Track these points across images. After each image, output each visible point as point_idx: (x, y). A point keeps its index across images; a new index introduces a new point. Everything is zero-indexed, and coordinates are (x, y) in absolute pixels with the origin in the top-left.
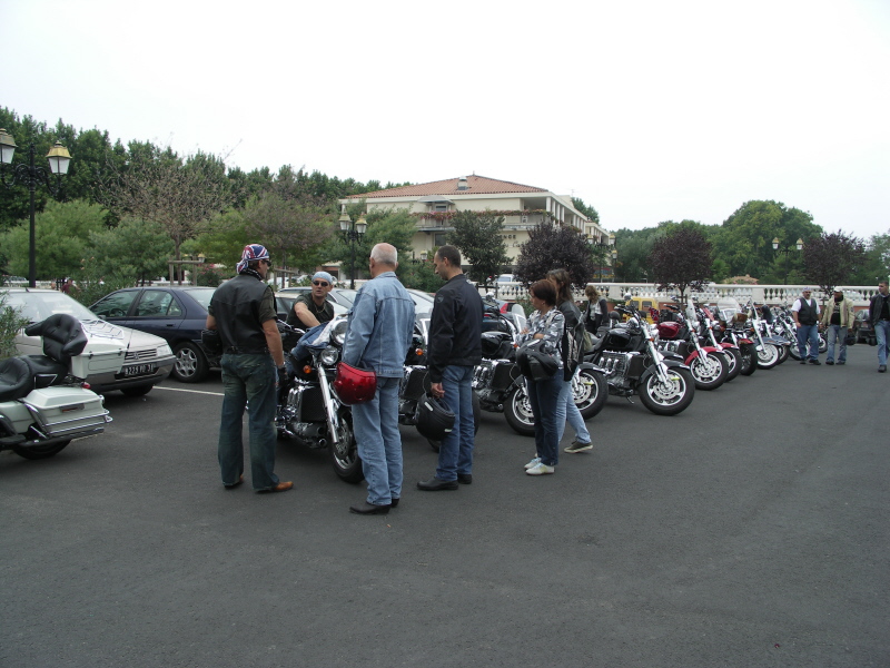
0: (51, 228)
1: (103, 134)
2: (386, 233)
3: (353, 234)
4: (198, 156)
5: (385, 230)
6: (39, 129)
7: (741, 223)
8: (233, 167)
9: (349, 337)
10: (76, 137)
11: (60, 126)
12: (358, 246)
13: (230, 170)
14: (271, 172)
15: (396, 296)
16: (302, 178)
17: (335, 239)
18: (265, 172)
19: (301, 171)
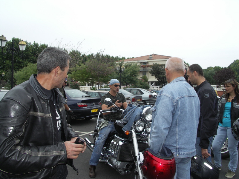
0: (29, 71)
1: (46, 45)
2: (130, 71)
3: (121, 71)
4: (73, 51)
5: (130, 70)
6: (29, 44)
7: (234, 66)
8: (83, 54)
9: (153, 130)
10: (39, 46)
11: (35, 43)
12: (122, 75)
13: (82, 54)
14: (94, 55)
15: (187, 95)
16: (103, 57)
17: (115, 73)
18: (92, 55)
19: (102, 55)
